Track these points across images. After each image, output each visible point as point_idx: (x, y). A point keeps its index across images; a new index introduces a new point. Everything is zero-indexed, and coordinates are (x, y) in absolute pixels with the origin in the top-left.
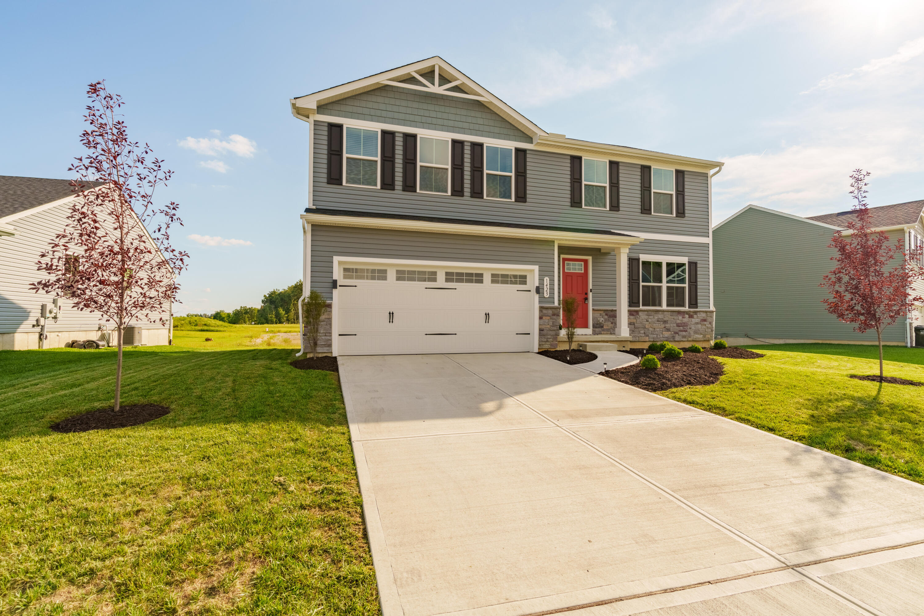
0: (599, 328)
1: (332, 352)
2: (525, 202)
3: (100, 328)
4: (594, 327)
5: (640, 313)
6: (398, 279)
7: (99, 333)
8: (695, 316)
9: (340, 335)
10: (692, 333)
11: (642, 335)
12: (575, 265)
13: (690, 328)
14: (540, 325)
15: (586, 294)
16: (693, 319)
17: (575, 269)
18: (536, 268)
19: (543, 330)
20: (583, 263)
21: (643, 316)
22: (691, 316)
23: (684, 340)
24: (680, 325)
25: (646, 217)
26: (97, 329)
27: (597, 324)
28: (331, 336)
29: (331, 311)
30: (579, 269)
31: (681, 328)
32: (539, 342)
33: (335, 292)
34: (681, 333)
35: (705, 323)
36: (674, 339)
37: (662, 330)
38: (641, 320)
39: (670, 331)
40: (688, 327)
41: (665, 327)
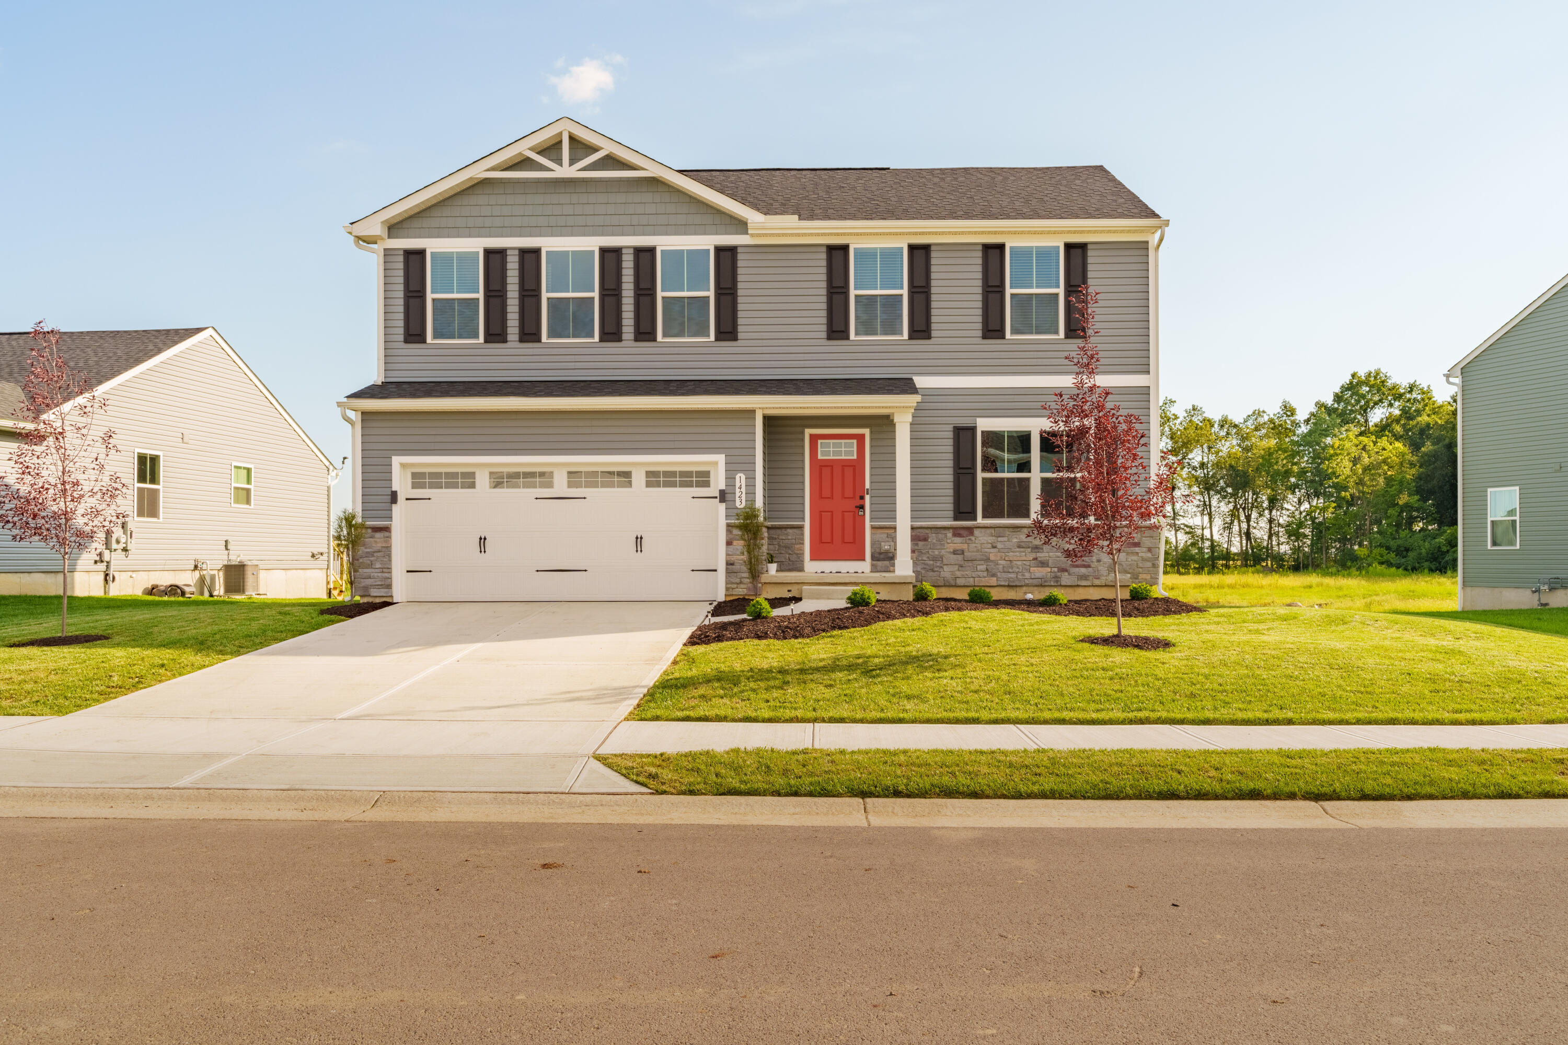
0: (884, 560)
1: (392, 596)
2: (735, 339)
3: (196, 567)
4: (873, 558)
5: (977, 532)
6: (493, 485)
7: (197, 574)
9: (408, 571)
10: (1103, 570)
11: (979, 573)
12: (840, 445)
13: (1099, 561)
14: (727, 555)
15: (862, 498)
17: (840, 453)
18: (720, 458)
19: (732, 564)
20: (855, 441)
21: (982, 538)
23: (1084, 583)
25: (993, 344)
26: (192, 567)
27: (880, 553)
28: (390, 572)
29: (390, 537)
30: (847, 453)
32: (727, 583)
33: (396, 508)
34: (1077, 569)
35: (1137, 549)
36: (1057, 582)
37: (1028, 563)
38: (979, 546)
39: (1048, 566)
40: (1094, 559)
41: (1035, 559)
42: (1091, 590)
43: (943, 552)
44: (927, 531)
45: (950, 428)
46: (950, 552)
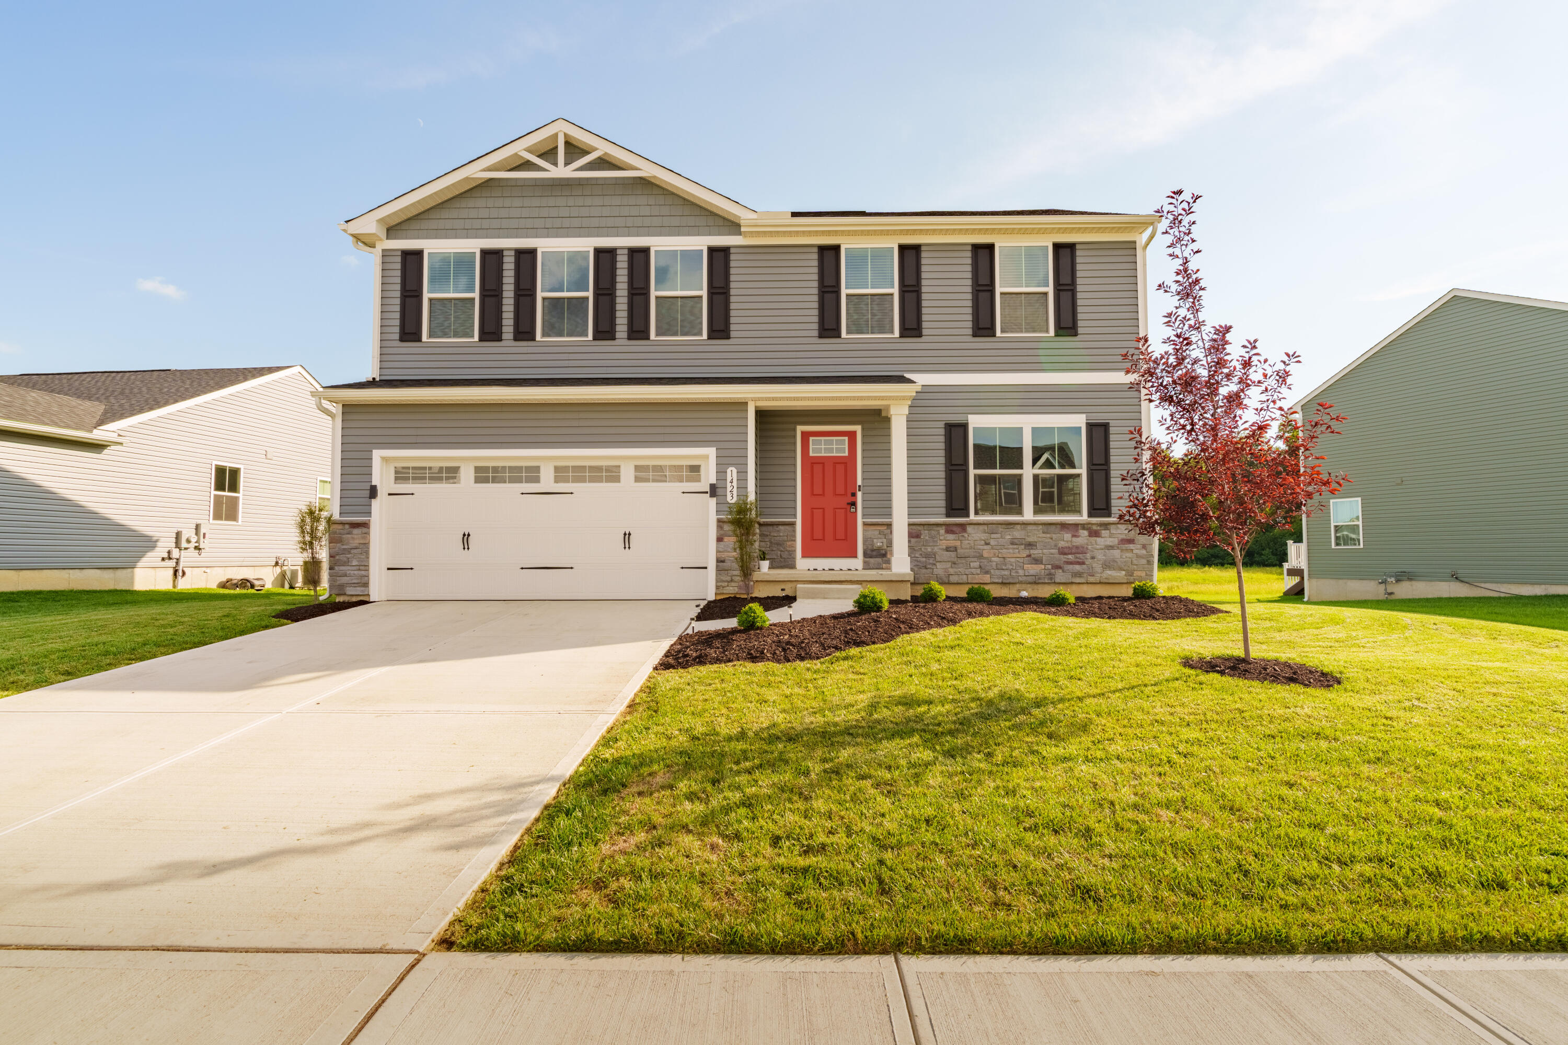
0: (876, 557)
1: (368, 595)
2: (728, 337)
3: (277, 564)
4: (866, 555)
5: (970, 529)
6: (478, 480)
7: (278, 570)
8: (1104, 533)
9: (389, 569)
10: (1098, 567)
11: (973, 570)
12: (831, 443)
13: (1093, 558)
14: (718, 552)
15: (854, 495)
16: (1098, 539)
17: (831, 450)
18: (711, 452)
19: (723, 561)
20: (846, 438)
21: (975, 535)
22: (1094, 534)
23: (1078, 580)
24: (1066, 551)
25: (983, 342)
26: (274, 563)
27: (873, 550)
28: (368, 570)
29: (368, 533)
30: (838, 450)
31: (1070, 556)
32: (717, 582)
33: (375, 503)
34: (1070, 567)
35: (1131, 546)
36: (1051, 579)
37: (1021, 560)
38: (972, 543)
39: (1042, 563)
40: (1088, 556)
41: (1029, 556)
42: (1085, 587)
43: (936, 549)
44: (919, 528)
45: (942, 425)
46: (942, 549)
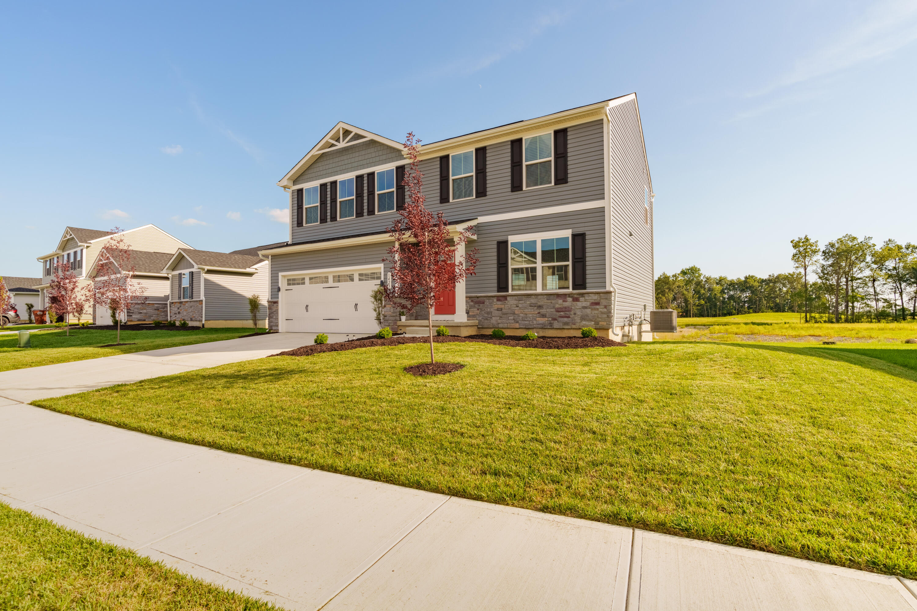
1: (279, 329)
2: (404, 209)
5: (508, 298)
6: (310, 283)
8: (581, 299)
9: (285, 319)
10: (578, 319)
11: (510, 321)
13: (575, 314)
16: (578, 303)
18: (382, 265)
19: (386, 316)
21: (511, 302)
22: (576, 300)
23: (566, 327)
24: (559, 310)
25: (517, 194)
28: (279, 320)
29: (278, 306)
31: (562, 313)
33: (280, 293)
34: (562, 319)
35: (597, 307)
36: (551, 326)
37: (535, 315)
38: (509, 306)
39: (546, 317)
40: (572, 313)
41: (539, 313)
42: (572, 331)
43: (492, 310)
44: (485, 298)
45: (495, 242)
46: (495, 310)
